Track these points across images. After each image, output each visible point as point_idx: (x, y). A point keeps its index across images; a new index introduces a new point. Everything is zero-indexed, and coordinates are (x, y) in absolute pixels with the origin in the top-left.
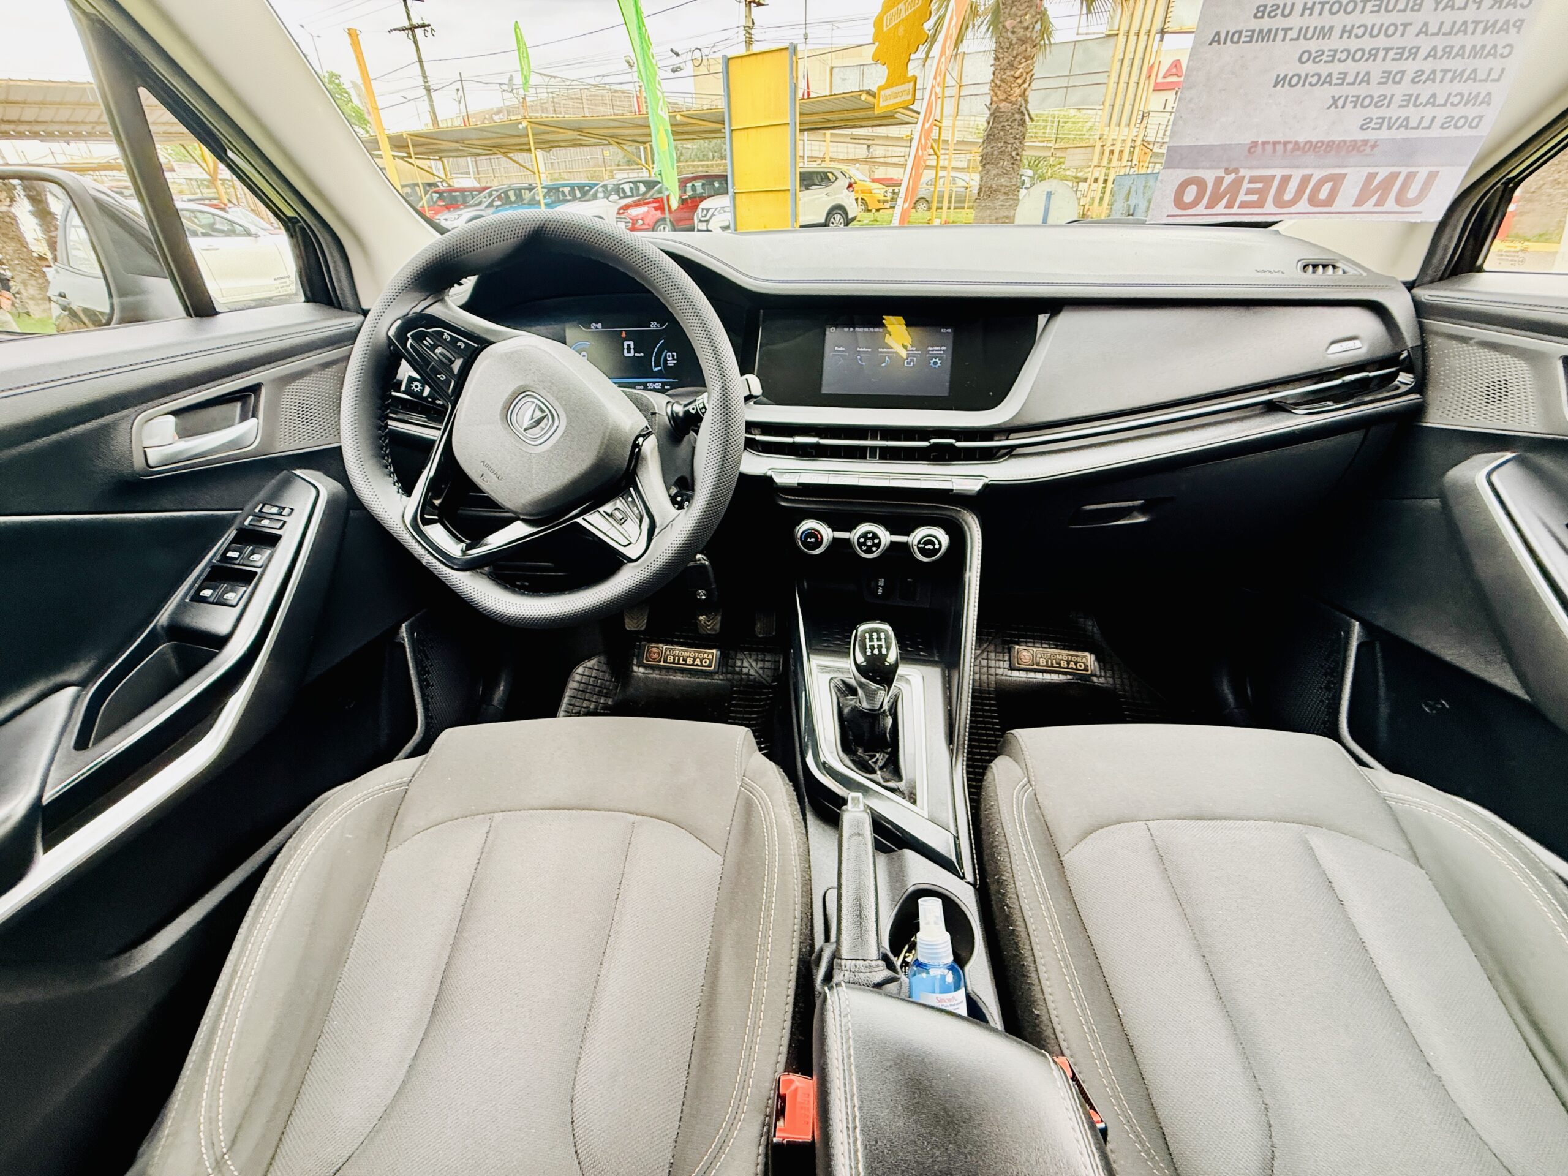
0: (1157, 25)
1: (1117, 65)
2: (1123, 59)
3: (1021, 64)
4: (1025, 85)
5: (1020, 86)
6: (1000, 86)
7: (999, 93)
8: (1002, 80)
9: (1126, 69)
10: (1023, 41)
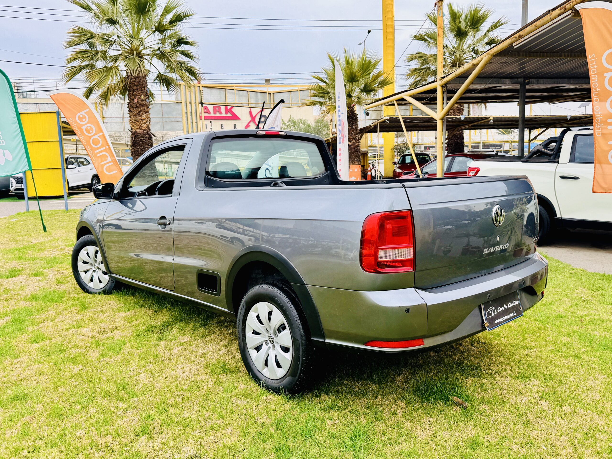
0: (198, 101)
1: (185, 115)
2: (187, 113)
3: (143, 114)
4: (148, 123)
5: (145, 123)
6: (135, 123)
7: (135, 125)
8: (136, 120)
9: (189, 117)
10: (142, 105)
